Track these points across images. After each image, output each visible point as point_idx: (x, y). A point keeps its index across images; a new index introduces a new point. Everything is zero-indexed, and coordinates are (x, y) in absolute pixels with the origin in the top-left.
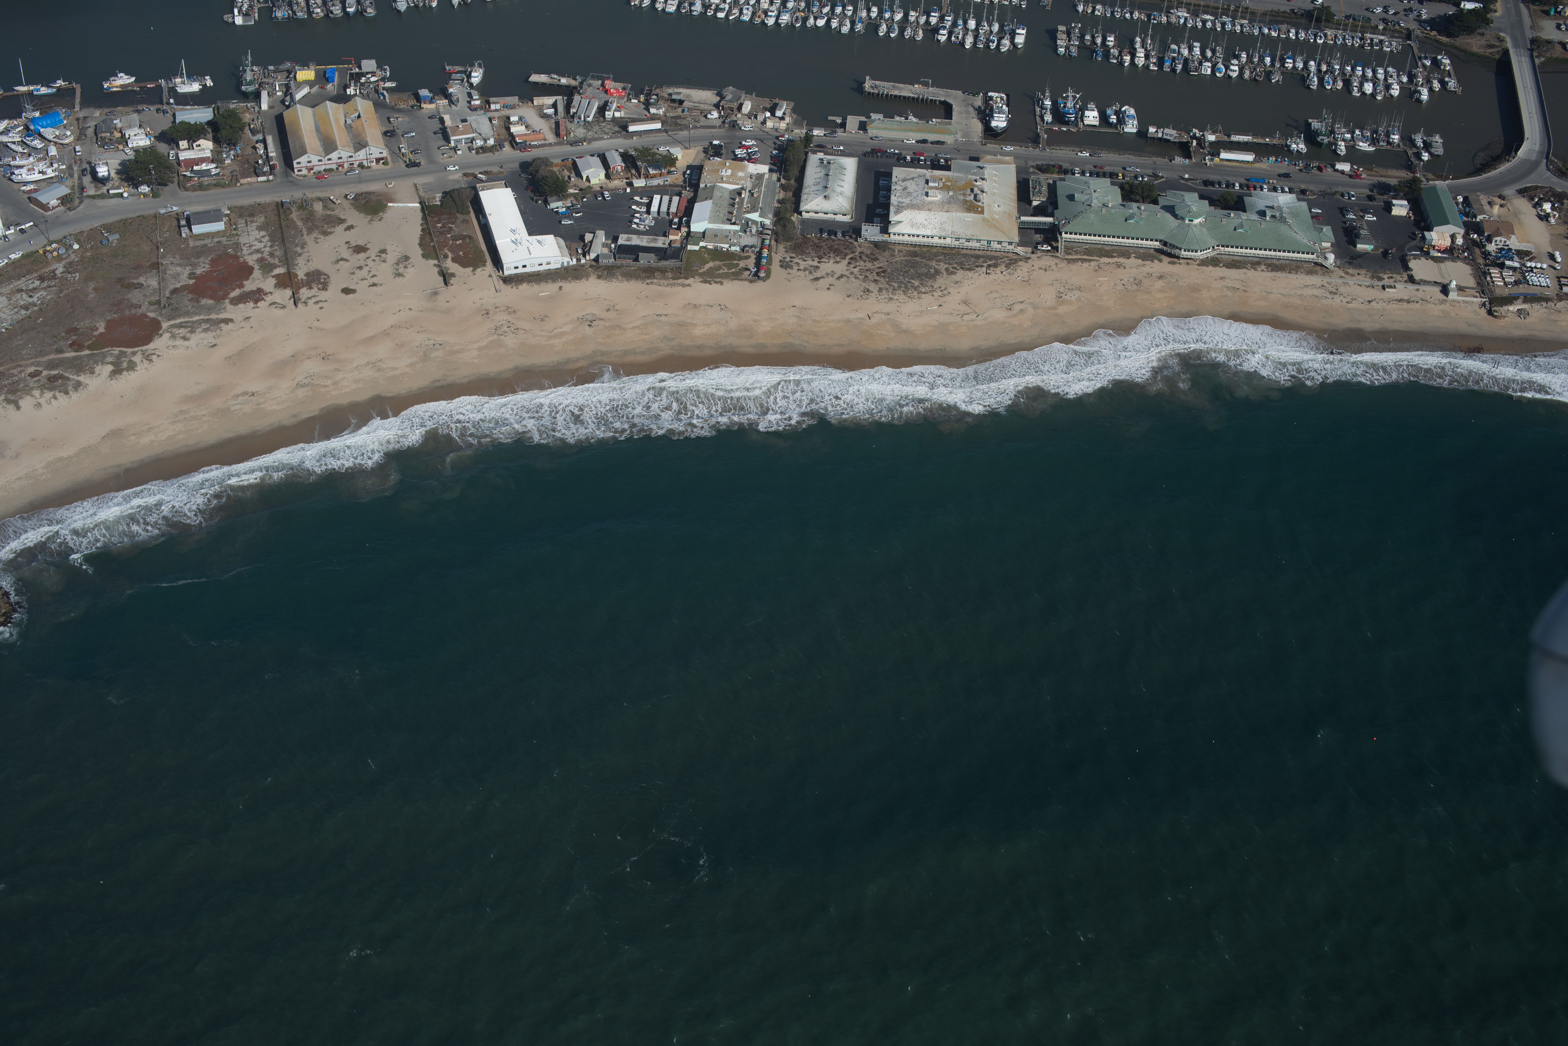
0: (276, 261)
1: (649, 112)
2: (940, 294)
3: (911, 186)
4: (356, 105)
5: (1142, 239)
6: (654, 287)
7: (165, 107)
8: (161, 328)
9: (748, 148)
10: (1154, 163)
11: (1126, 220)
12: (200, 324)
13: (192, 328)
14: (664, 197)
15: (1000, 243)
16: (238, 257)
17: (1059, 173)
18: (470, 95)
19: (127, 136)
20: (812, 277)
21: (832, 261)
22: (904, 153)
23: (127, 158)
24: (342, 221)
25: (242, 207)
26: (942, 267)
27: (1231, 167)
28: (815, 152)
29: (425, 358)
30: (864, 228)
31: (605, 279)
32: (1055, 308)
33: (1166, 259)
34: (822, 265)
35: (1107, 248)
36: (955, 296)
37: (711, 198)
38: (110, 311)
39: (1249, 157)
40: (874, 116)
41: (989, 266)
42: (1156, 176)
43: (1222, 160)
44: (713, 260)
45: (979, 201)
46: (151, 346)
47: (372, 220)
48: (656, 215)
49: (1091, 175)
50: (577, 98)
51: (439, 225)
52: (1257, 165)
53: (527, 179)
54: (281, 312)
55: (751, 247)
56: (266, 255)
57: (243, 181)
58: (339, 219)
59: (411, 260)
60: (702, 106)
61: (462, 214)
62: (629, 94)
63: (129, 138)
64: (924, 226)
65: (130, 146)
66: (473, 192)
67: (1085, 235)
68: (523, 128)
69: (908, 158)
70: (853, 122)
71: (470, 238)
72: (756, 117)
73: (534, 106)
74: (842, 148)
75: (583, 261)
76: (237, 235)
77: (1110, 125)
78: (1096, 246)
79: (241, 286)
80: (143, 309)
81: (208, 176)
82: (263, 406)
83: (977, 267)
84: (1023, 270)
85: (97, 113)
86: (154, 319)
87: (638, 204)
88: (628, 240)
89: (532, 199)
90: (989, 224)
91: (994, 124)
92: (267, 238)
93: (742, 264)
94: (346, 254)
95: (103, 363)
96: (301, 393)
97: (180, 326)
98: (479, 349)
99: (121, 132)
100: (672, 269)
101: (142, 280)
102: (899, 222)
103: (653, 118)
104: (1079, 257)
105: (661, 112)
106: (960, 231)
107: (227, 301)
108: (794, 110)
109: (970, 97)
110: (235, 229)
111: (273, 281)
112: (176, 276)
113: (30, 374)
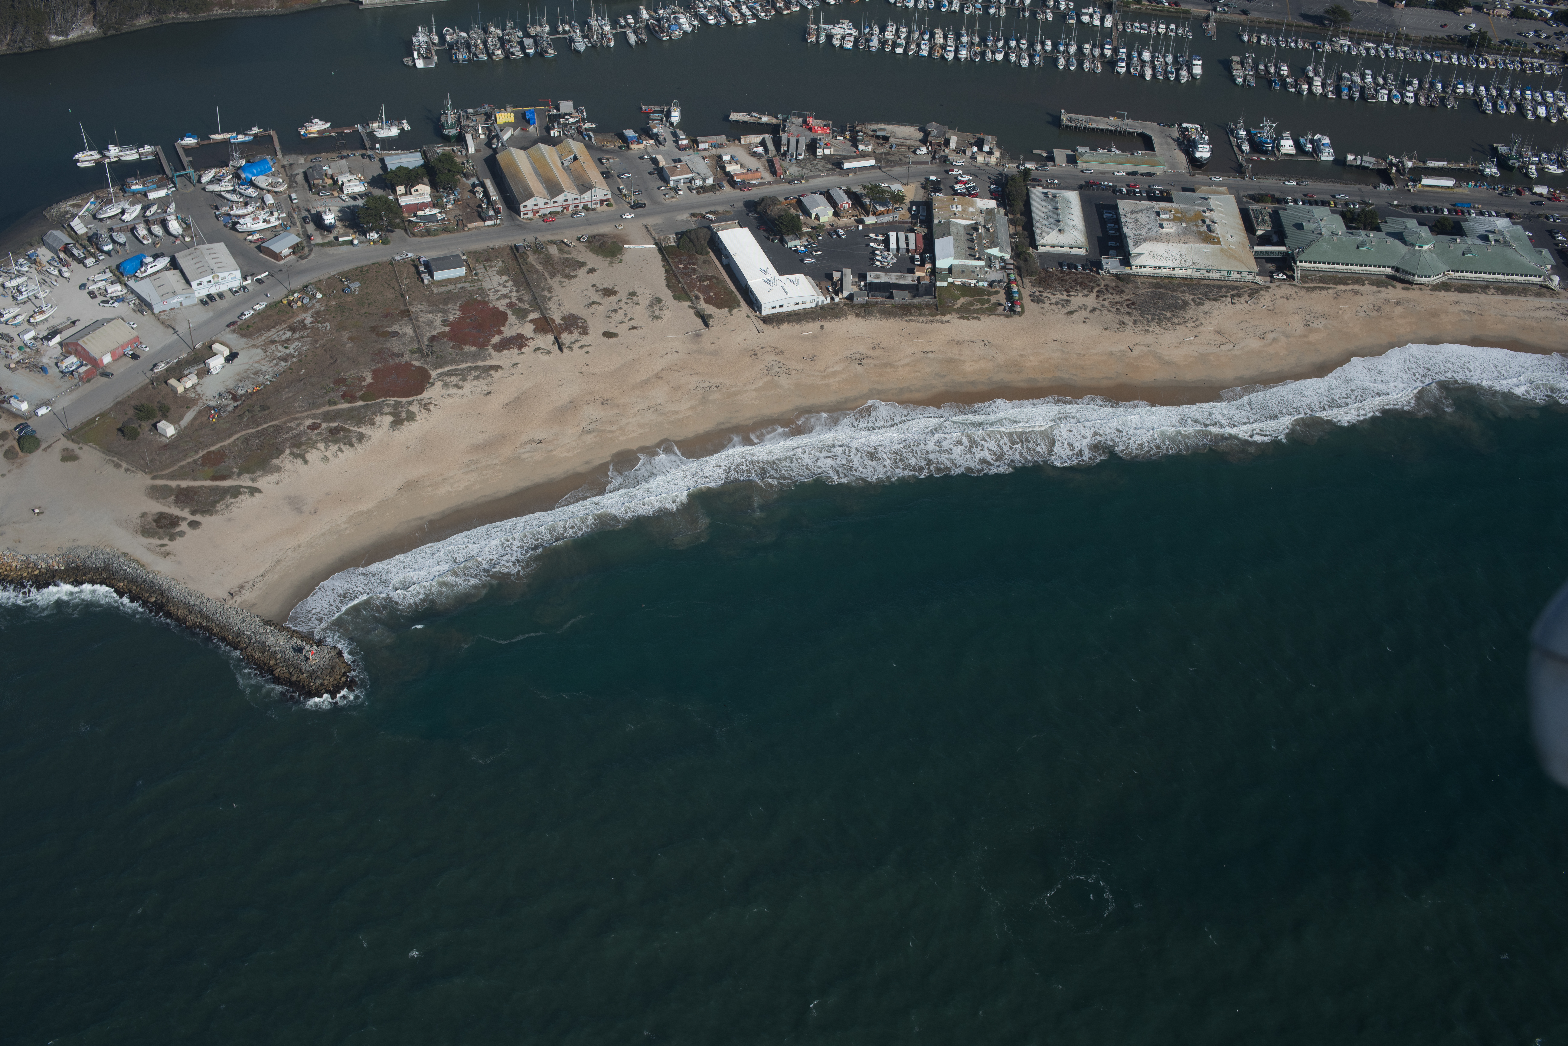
0: (527, 306)
1: (857, 148)
2: (1193, 324)
3: (1142, 218)
4: (570, 146)
5: (1375, 266)
6: (913, 324)
7: (369, 152)
8: (430, 377)
9: (965, 183)
10: (1360, 190)
11: (1358, 248)
12: (470, 371)
13: (463, 375)
14: (900, 234)
15: (1239, 272)
16: (487, 303)
17: (1272, 202)
18: (675, 135)
19: (340, 183)
20: (1066, 311)
21: (1080, 294)
22: (1119, 185)
23: (345, 205)
24: (582, 264)
25: (476, 252)
26: (1188, 298)
27: (1434, 192)
28: (1034, 186)
29: (704, 400)
30: (1104, 260)
31: (863, 317)
32: (1306, 336)
33: (1399, 286)
34: (1072, 298)
35: (1340, 275)
36: (1208, 327)
37: (949, 235)
38: (373, 360)
39: (1450, 183)
40: (1081, 149)
41: (1233, 296)
42: (1367, 204)
43: (1423, 185)
44: (964, 296)
45: (1213, 232)
46: (425, 395)
47: (611, 262)
48: (895, 252)
49: (1303, 204)
50: (784, 137)
51: (682, 266)
52: (1456, 190)
53: (756, 218)
54: (546, 358)
55: (999, 282)
56: (514, 300)
57: (470, 226)
58: (578, 262)
59: (664, 302)
60: (909, 142)
61: (701, 254)
62: (833, 132)
63: (343, 184)
64: (1165, 258)
65: (345, 192)
66: (709, 233)
67: (1320, 263)
68: (738, 166)
69: (1124, 190)
70: (1060, 155)
71: (717, 278)
72: (964, 152)
73: (741, 145)
74: (1056, 181)
75: (837, 300)
76: (479, 280)
77: (1306, 153)
78: (1330, 274)
79: (500, 332)
80: (407, 357)
81: (433, 222)
82: (553, 453)
83: (1222, 297)
84: (1266, 299)
85: (302, 160)
86: (419, 368)
87: (875, 241)
88: (877, 277)
89: (768, 238)
90: (1228, 254)
91: (1198, 155)
92: (510, 283)
93: (993, 299)
94: (596, 297)
95: (381, 414)
96: (588, 439)
97: (450, 374)
98: (756, 390)
99: (332, 178)
100: (927, 306)
101: (396, 328)
102: (1140, 254)
103: (864, 155)
104: (1316, 285)
105: (870, 148)
106: (1200, 261)
107: (490, 347)
108: (999, 145)
109: (1166, 128)
110: (476, 274)
111: (531, 326)
112: (430, 323)
113: (309, 427)
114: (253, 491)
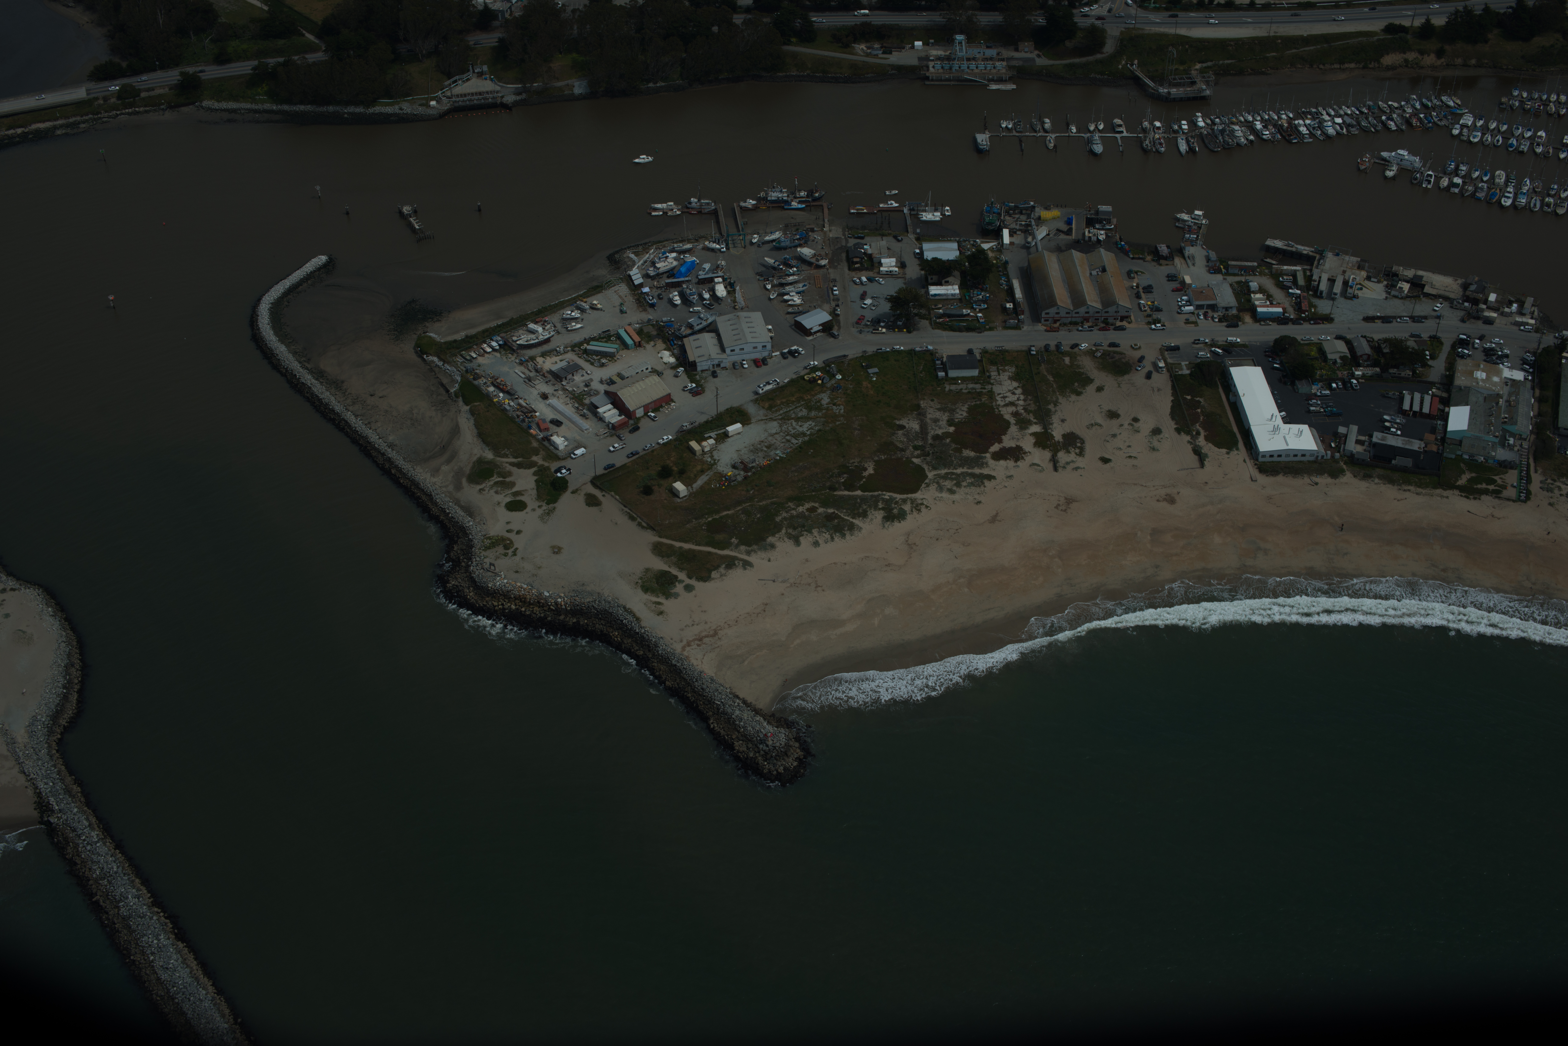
0: (1031, 418)
4: (1101, 257)
6: (1410, 495)
8: (927, 477)
12: (965, 477)
13: (958, 481)
16: (994, 408)
19: (878, 263)
24: (1091, 381)
25: (992, 353)
31: (1361, 477)
37: (1466, 402)
38: (878, 452)
44: (1470, 472)
46: (919, 495)
47: (1120, 382)
48: (1408, 414)
50: (1317, 269)
51: (1189, 397)
54: (1040, 475)
55: (1510, 463)
56: (1020, 409)
58: (1088, 378)
59: (1164, 434)
60: (1446, 294)
61: (1210, 388)
62: (1369, 272)
63: (880, 264)
66: (1224, 368)
68: (1265, 298)
71: (1221, 416)
72: (1502, 310)
73: (1271, 273)
75: (1337, 455)
76: (990, 383)
79: (1000, 441)
80: (909, 453)
86: (918, 466)
88: (1383, 439)
89: (1280, 380)
92: (1019, 391)
93: (1500, 480)
94: (1100, 419)
95: (875, 508)
97: (945, 477)
99: (871, 258)
100: (1430, 478)
101: (903, 422)
107: (988, 455)
108: (1540, 308)
110: (988, 377)
111: (1032, 440)
112: (936, 421)
113: (808, 510)
114: (747, 564)
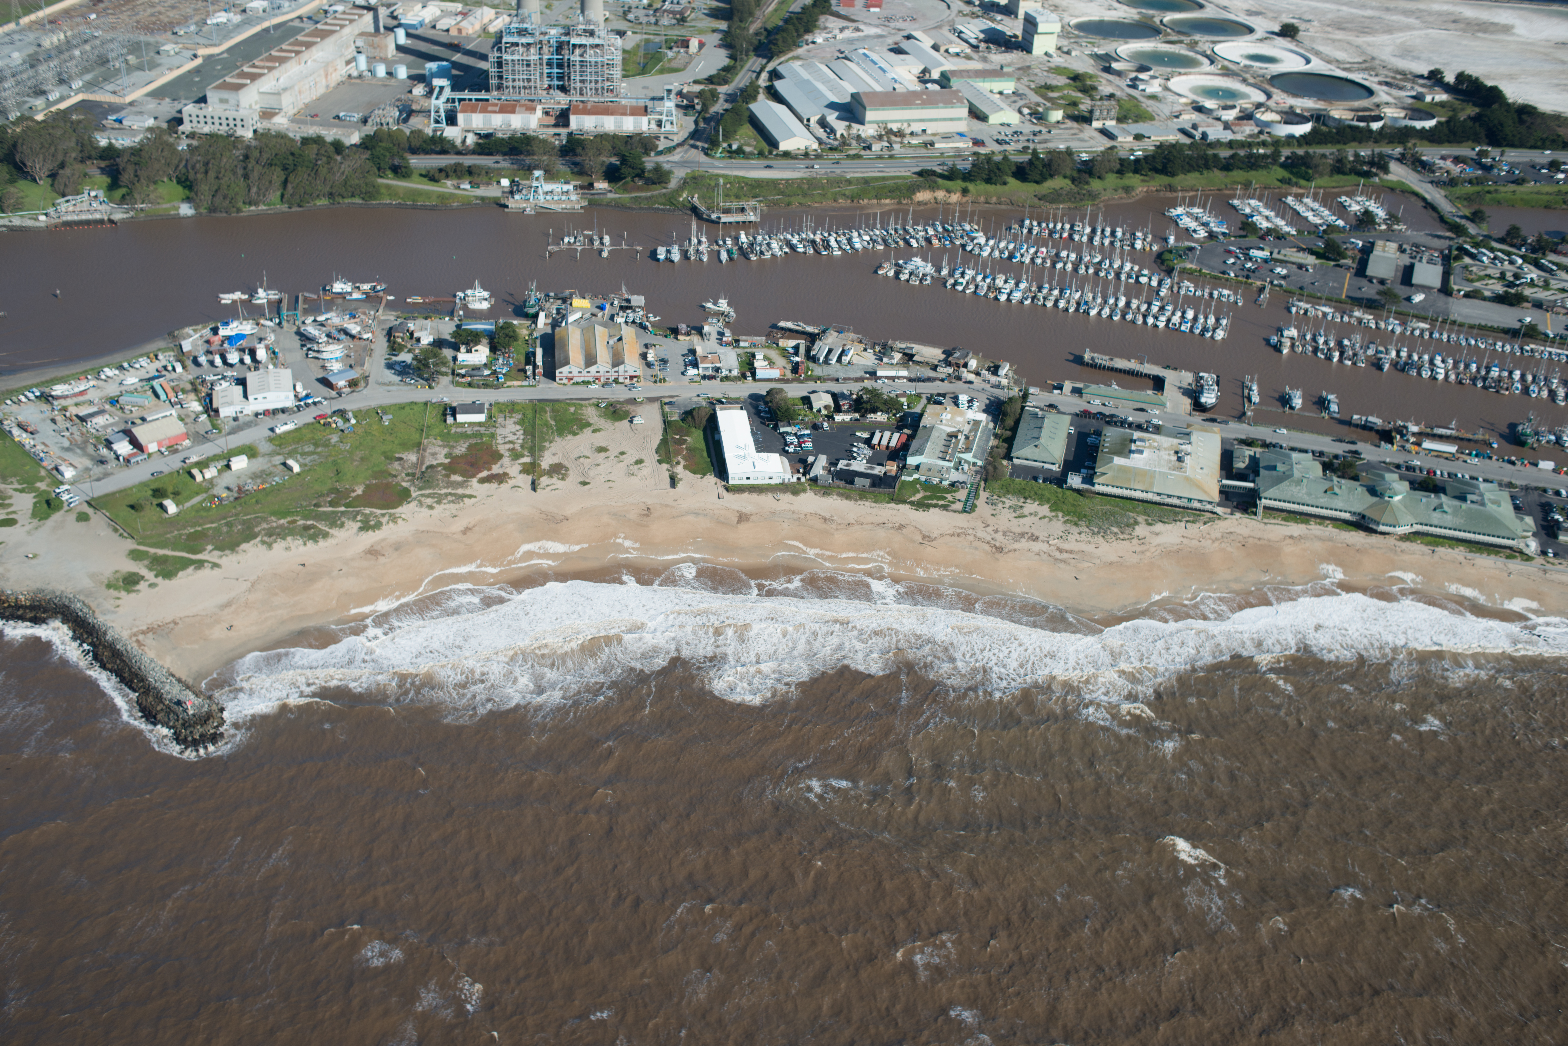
0: (525, 452)
4: (620, 330)
5: (1340, 511)
6: (864, 507)
7: (454, 318)
8: (410, 496)
11: (1326, 492)
12: (447, 496)
13: (440, 498)
14: (886, 432)
15: (1200, 501)
16: (492, 445)
17: (1262, 447)
18: (723, 333)
20: (1016, 515)
21: (1036, 503)
24: (590, 425)
25: (502, 404)
26: (1142, 518)
27: (1432, 455)
28: (1031, 408)
30: (1070, 476)
31: (821, 495)
33: (1362, 532)
34: (1026, 505)
37: (929, 437)
38: (370, 477)
39: (1451, 448)
40: (1090, 384)
41: (1188, 522)
42: (1357, 458)
43: (1425, 448)
44: (923, 491)
45: (1183, 462)
46: (399, 510)
47: (618, 426)
50: (819, 343)
51: (677, 437)
52: (1459, 456)
54: (519, 494)
55: (961, 483)
56: (517, 446)
58: (588, 423)
59: (646, 463)
60: (932, 361)
61: (698, 429)
62: (866, 345)
63: (419, 339)
66: (712, 412)
67: (1284, 502)
68: (766, 363)
70: (1069, 386)
72: (979, 374)
73: (778, 346)
75: (803, 479)
76: (495, 426)
78: (1292, 513)
79: (490, 469)
80: (399, 478)
83: (1176, 520)
84: (1220, 527)
86: (405, 488)
87: (861, 436)
88: (847, 465)
89: (765, 423)
90: (1191, 483)
91: (1203, 400)
92: (521, 432)
93: (951, 497)
94: (588, 452)
95: (353, 520)
97: (428, 496)
99: (412, 333)
100: (885, 495)
101: (403, 454)
102: (1105, 471)
103: (885, 367)
104: (1277, 521)
106: (1162, 487)
107: (475, 480)
109: (1183, 374)
110: (494, 421)
111: (520, 468)
112: (434, 454)
113: (288, 522)
114: (215, 565)
